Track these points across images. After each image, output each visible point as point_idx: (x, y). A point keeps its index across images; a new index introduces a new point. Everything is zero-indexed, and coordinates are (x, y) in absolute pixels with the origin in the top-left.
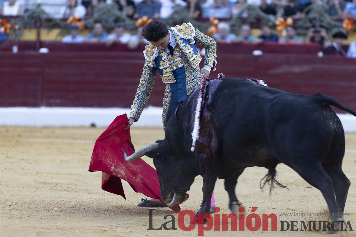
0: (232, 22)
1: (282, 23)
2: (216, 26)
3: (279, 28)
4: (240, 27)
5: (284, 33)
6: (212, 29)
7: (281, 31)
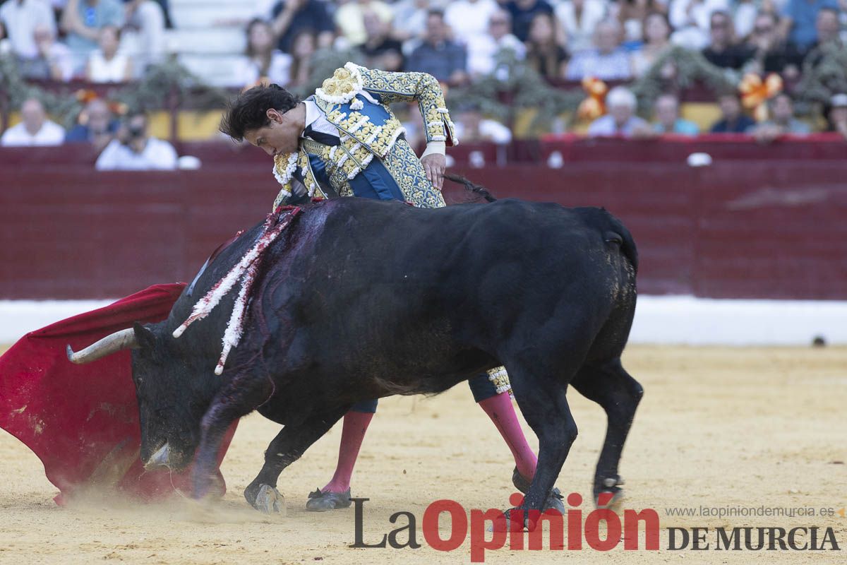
0: (638, 88)
1: (756, 90)
2: (602, 99)
3: (749, 101)
4: (655, 98)
5: (761, 113)
6: (591, 105)
7: (753, 109)
